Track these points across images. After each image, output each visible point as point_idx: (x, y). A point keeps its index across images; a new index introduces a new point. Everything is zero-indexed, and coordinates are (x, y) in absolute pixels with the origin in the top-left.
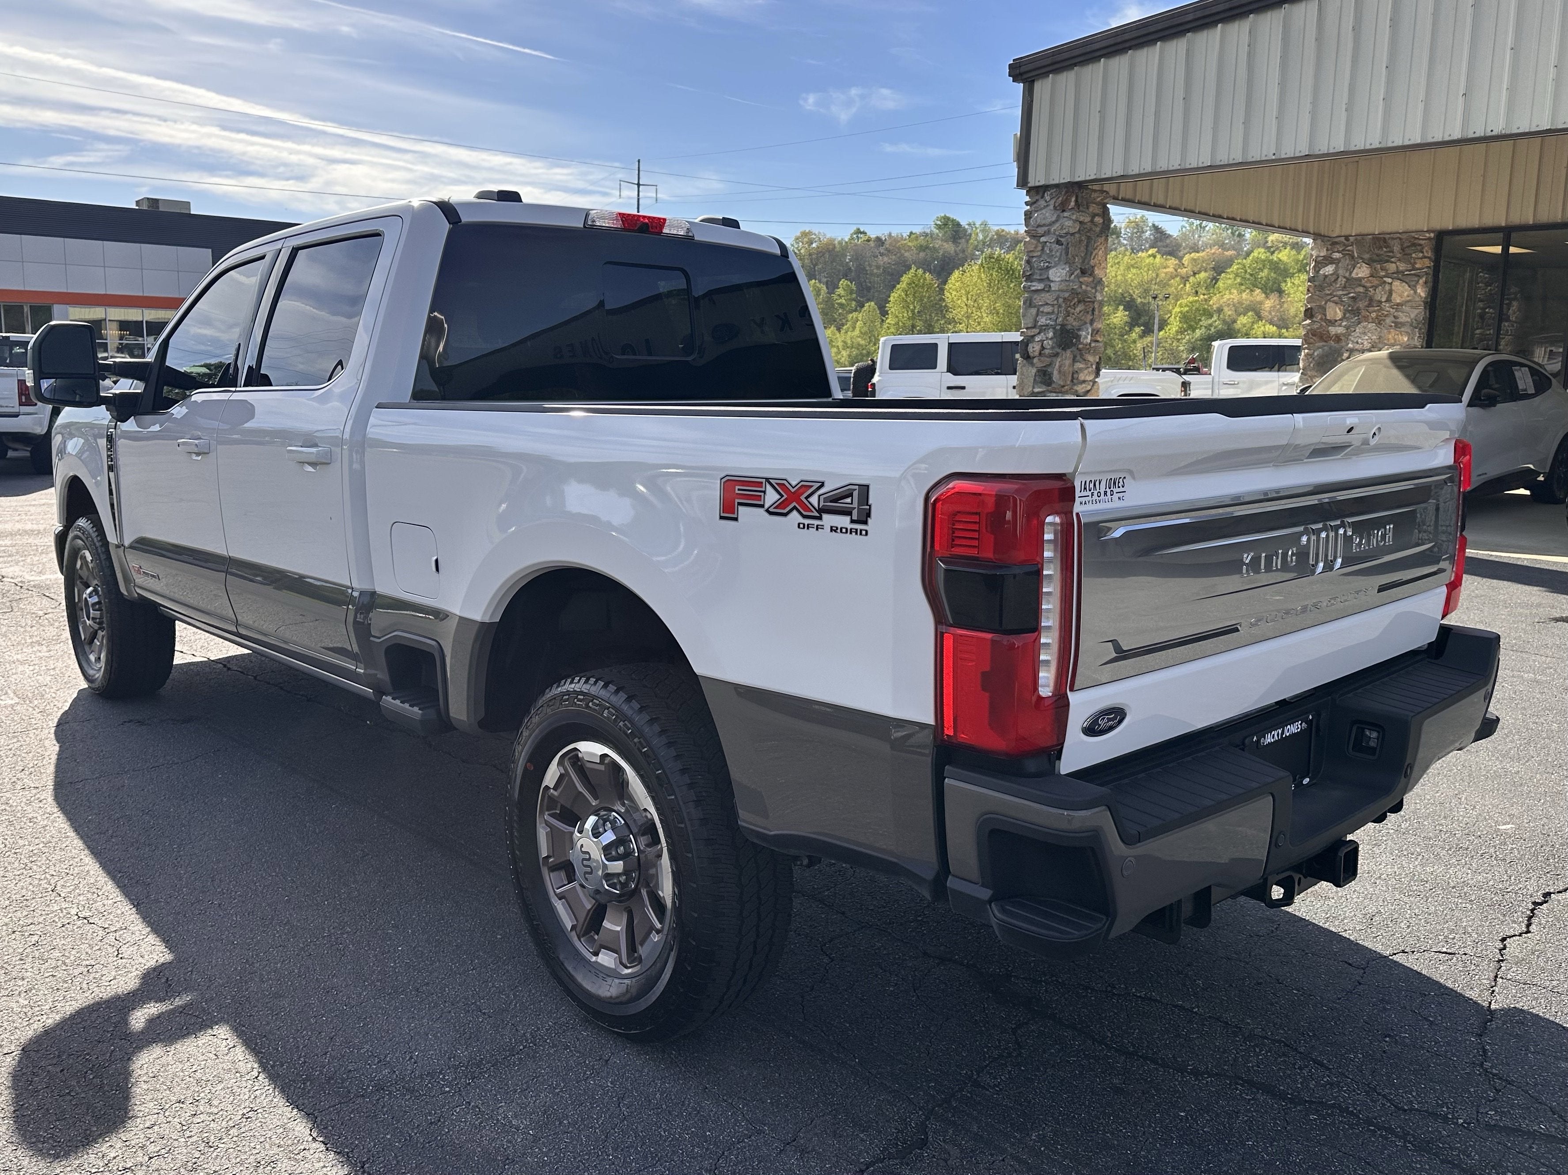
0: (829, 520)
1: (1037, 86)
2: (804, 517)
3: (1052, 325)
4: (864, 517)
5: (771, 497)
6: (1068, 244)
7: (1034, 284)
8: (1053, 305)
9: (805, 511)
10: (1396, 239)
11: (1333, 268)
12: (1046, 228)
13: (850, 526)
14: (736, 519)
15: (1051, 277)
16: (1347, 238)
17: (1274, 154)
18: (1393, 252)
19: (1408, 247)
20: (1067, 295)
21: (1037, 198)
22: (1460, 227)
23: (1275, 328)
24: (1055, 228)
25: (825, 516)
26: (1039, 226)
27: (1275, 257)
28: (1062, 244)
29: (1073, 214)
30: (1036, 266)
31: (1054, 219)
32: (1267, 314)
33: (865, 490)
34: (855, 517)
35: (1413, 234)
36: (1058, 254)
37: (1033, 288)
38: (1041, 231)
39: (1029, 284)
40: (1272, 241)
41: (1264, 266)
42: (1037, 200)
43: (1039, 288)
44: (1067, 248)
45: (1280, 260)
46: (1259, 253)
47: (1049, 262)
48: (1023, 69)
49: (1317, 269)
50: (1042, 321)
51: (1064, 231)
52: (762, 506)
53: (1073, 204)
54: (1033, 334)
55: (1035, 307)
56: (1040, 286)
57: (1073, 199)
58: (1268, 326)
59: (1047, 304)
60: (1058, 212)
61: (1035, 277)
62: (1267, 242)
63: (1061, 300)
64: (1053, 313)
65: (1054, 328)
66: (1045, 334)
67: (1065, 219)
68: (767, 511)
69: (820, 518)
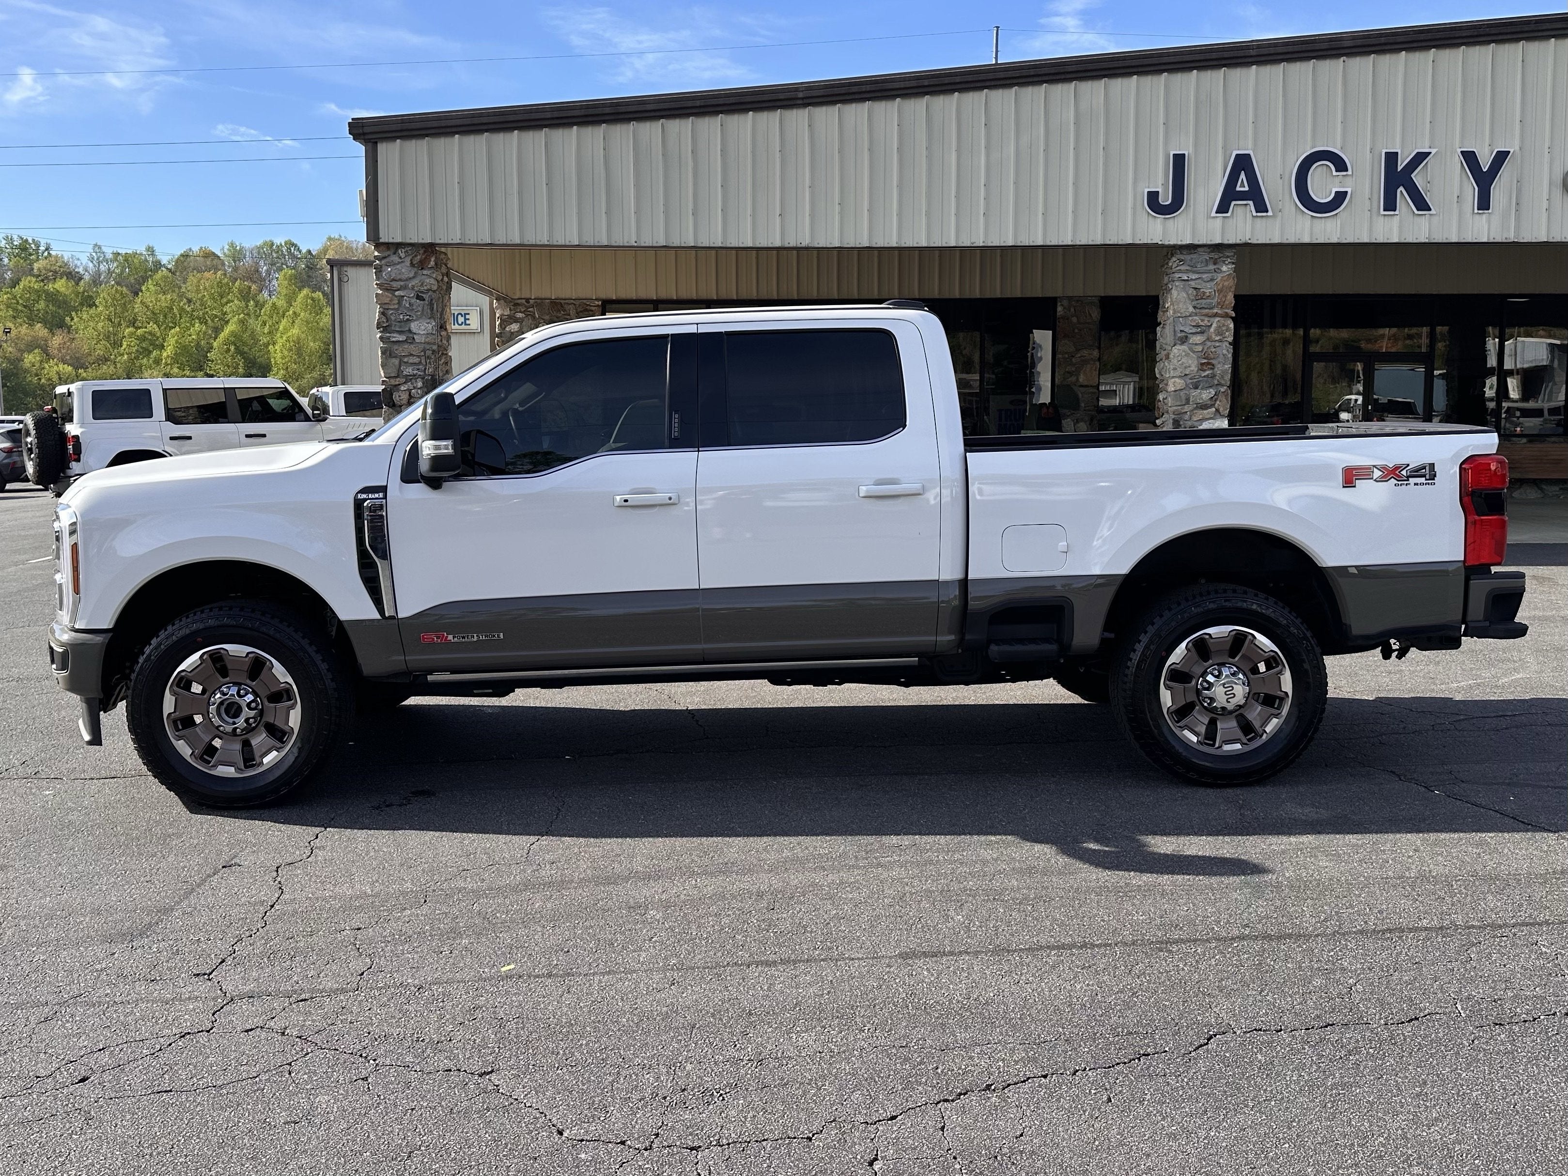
0: (1412, 481)
1: (382, 148)
2: (1398, 481)
3: (420, 375)
4: (1433, 477)
5: (1377, 474)
6: (432, 300)
7: (392, 335)
8: (419, 356)
9: (1398, 478)
10: (570, 304)
11: (518, 326)
12: (402, 283)
13: (1425, 482)
14: (1355, 487)
15: (414, 330)
16: (527, 300)
17: (636, 242)
18: (569, 315)
19: (581, 312)
20: (435, 347)
21: (388, 253)
22: (620, 298)
23: (70, 368)
24: (413, 284)
25: (1410, 479)
26: (393, 280)
27: (50, 287)
28: (424, 300)
29: (433, 273)
30: (393, 318)
31: (411, 275)
32: (56, 352)
33: (1432, 466)
34: (1428, 477)
35: (584, 301)
36: (420, 309)
37: (394, 339)
38: (395, 285)
39: (388, 335)
40: (39, 269)
41: (39, 296)
42: (389, 256)
43: (401, 339)
44: (431, 304)
45: (58, 291)
46: (30, 282)
47: (410, 316)
48: (367, 130)
49: (503, 326)
50: (408, 371)
51: (425, 288)
52: (1372, 478)
53: (432, 263)
54: (397, 383)
55: (396, 357)
56: (401, 338)
57: (433, 259)
58: (61, 366)
59: (411, 355)
60: (416, 269)
61: (393, 328)
62: (33, 269)
63: (429, 353)
64: (420, 363)
65: (423, 378)
66: (412, 384)
67: (425, 277)
68: (1375, 480)
69: (1408, 480)
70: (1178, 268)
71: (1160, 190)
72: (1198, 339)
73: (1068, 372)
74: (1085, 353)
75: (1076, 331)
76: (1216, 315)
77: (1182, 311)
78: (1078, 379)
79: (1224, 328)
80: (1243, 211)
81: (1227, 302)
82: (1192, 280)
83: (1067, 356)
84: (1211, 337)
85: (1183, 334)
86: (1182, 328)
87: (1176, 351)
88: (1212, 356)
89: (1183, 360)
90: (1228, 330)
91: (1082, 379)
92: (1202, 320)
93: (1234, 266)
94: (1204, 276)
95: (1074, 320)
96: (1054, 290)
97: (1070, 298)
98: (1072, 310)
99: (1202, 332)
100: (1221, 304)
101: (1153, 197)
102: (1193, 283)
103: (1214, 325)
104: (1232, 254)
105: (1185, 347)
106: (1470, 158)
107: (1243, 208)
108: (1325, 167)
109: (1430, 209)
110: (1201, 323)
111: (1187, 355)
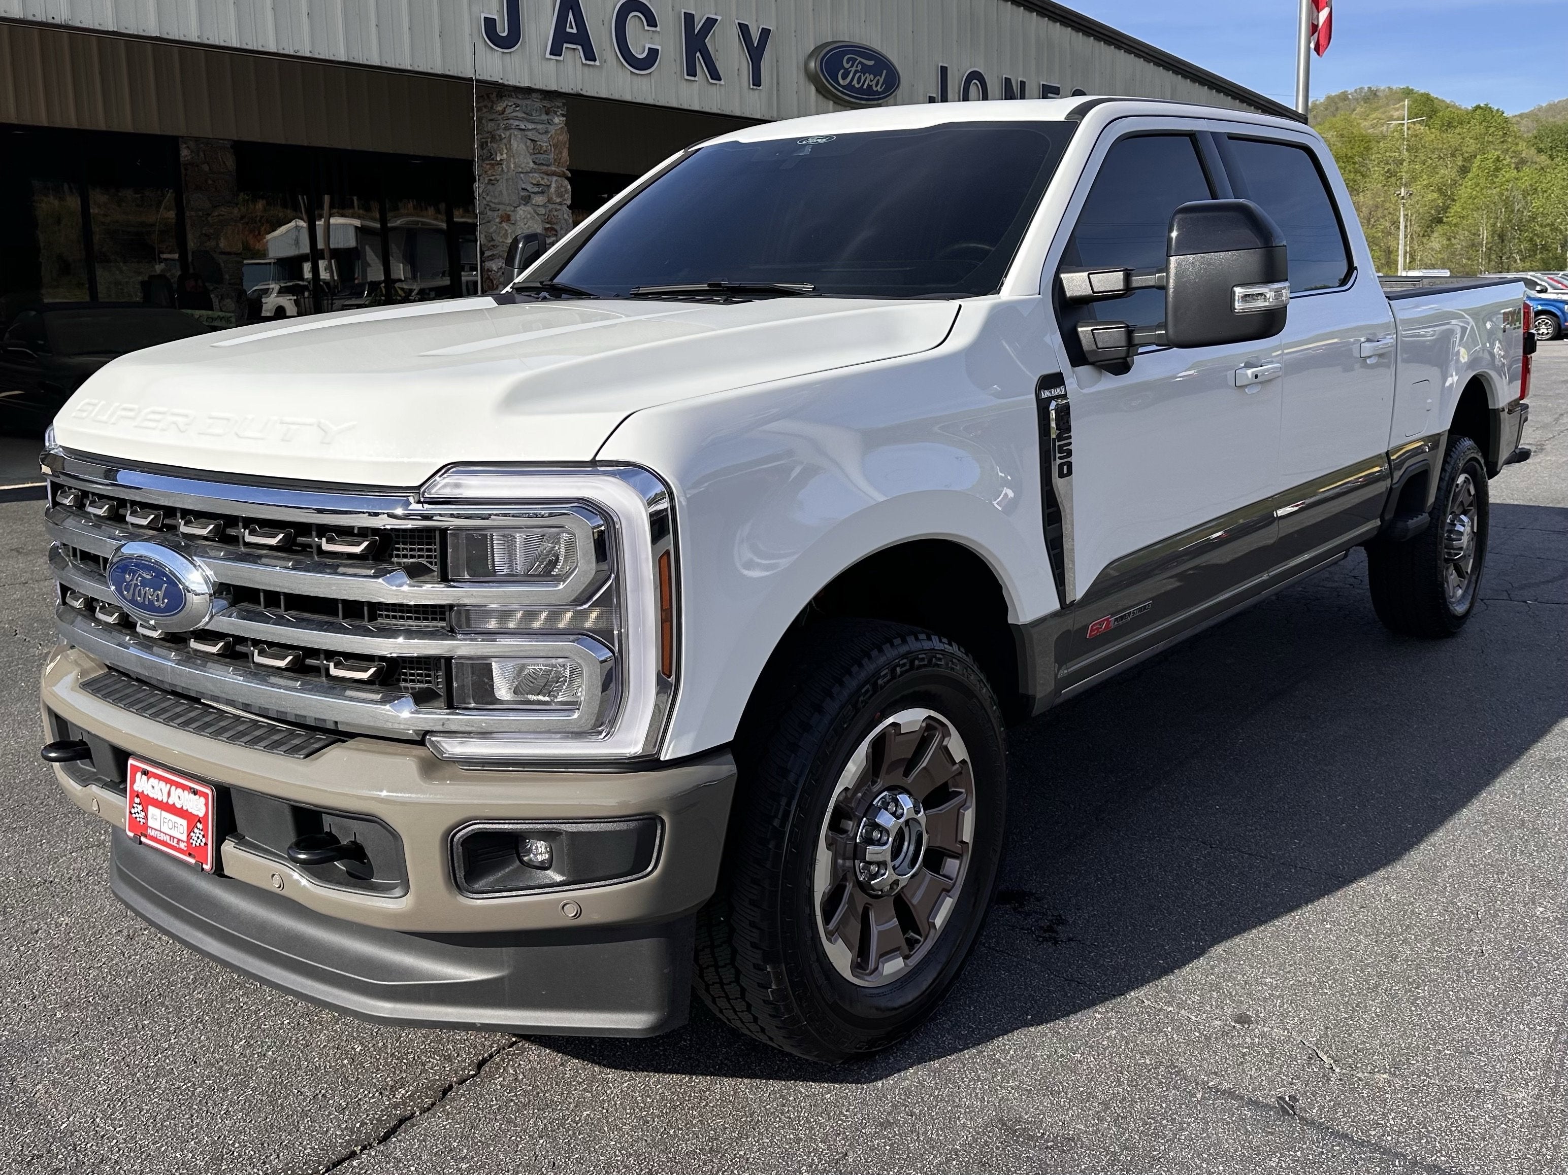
70: (515, 114)
71: (496, 17)
72: (539, 200)
73: (205, 235)
74: (223, 210)
75: (210, 182)
76: (554, 174)
77: (523, 166)
78: (218, 244)
79: (563, 189)
80: (573, 55)
81: (562, 160)
82: (529, 130)
83: (201, 213)
84: (552, 198)
85: (526, 193)
86: (524, 186)
87: (521, 212)
88: (554, 220)
89: (528, 224)
90: (566, 191)
91: (223, 244)
92: (543, 179)
93: (564, 119)
94: (539, 127)
95: (206, 168)
96: (176, 126)
97: (197, 139)
98: (202, 154)
99: (542, 192)
100: (557, 161)
101: (490, 23)
102: (530, 134)
103: (553, 185)
104: (561, 104)
105: (529, 208)
106: (744, 29)
107: (571, 52)
108: (637, 18)
109: (720, 79)
110: (542, 182)
111: (532, 218)
